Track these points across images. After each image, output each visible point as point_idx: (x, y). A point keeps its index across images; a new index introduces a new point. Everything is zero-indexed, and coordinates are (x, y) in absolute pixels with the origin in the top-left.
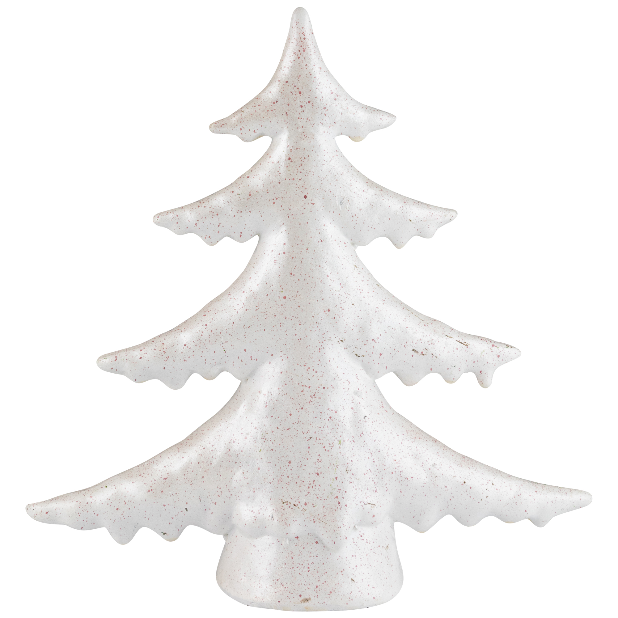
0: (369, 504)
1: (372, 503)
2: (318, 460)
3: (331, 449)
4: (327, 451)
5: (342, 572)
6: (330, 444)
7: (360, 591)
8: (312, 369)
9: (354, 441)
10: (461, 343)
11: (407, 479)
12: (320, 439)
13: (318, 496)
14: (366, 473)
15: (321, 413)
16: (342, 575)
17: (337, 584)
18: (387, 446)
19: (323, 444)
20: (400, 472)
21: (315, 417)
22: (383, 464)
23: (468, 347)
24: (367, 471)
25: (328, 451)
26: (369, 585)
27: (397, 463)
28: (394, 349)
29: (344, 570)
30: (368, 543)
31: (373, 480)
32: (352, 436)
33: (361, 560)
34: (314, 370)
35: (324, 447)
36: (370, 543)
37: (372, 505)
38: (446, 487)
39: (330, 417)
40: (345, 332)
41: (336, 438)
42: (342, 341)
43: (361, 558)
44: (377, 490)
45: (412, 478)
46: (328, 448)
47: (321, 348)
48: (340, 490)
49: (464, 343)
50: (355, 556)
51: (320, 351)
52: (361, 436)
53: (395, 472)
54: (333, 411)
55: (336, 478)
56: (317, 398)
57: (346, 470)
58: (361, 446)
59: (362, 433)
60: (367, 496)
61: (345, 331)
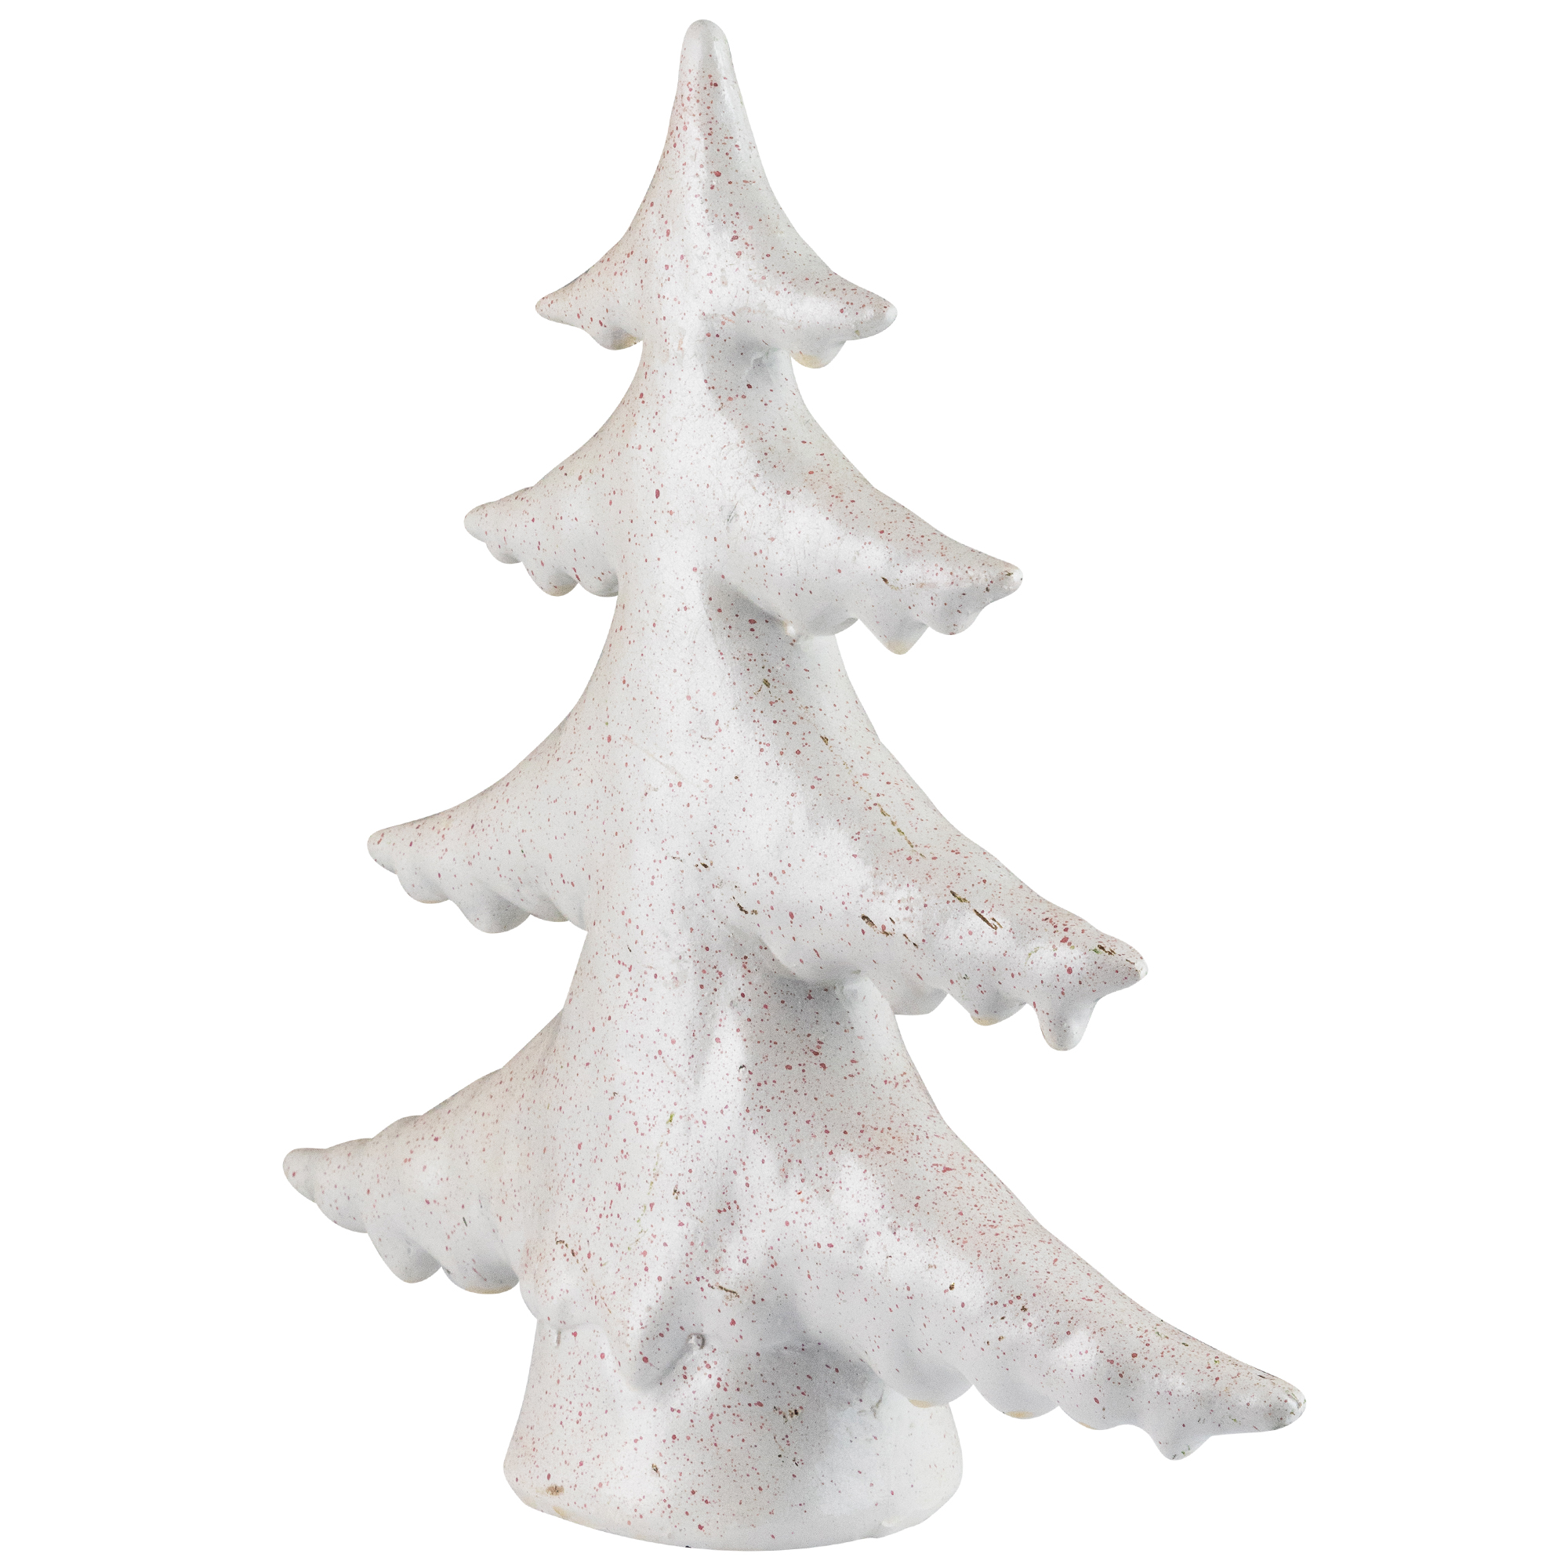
0: (721, 1288)
1: (727, 1288)
2: (622, 1151)
3: (650, 1130)
4: (639, 1133)
5: (636, 1441)
6: (648, 1119)
7: (665, 1501)
8: (634, 924)
9: (704, 1123)
10: (984, 919)
11: (819, 1245)
12: (631, 1101)
13: (612, 1241)
14: (725, 1210)
15: (642, 1036)
16: (636, 1449)
17: (619, 1470)
18: (786, 1151)
19: (634, 1114)
20: (806, 1225)
21: (630, 1046)
22: (768, 1196)
23: (996, 933)
24: (728, 1204)
25: (642, 1134)
26: (693, 1492)
27: (802, 1201)
28: (821, 908)
29: (641, 1438)
30: (722, 1388)
31: (741, 1232)
32: (703, 1110)
33: (692, 1424)
34: (638, 927)
35: (636, 1123)
36: (725, 1389)
37: (729, 1293)
38: (908, 1289)
39: (660, 1052)
40: (712, 843)
41: (665, 1107)
42: (705, 866)
43: (692, 1421)
44: (747, 1258)
45: (831, 1246)
46: (643, 1128)
47: (656, 876)
48: (655, 1236)
49: (991, 921)
50: (679, 1411)
51: (652, 883)
52: (722, 1112)
53: (794, 1222)
54: (668, 1038)
55: (652, 1205)
56: (640, 999)
57: (675, 1191)
58: (720, 1139)
59: (726, 1107)
60: (719, 1268)
61: (711, 841)
